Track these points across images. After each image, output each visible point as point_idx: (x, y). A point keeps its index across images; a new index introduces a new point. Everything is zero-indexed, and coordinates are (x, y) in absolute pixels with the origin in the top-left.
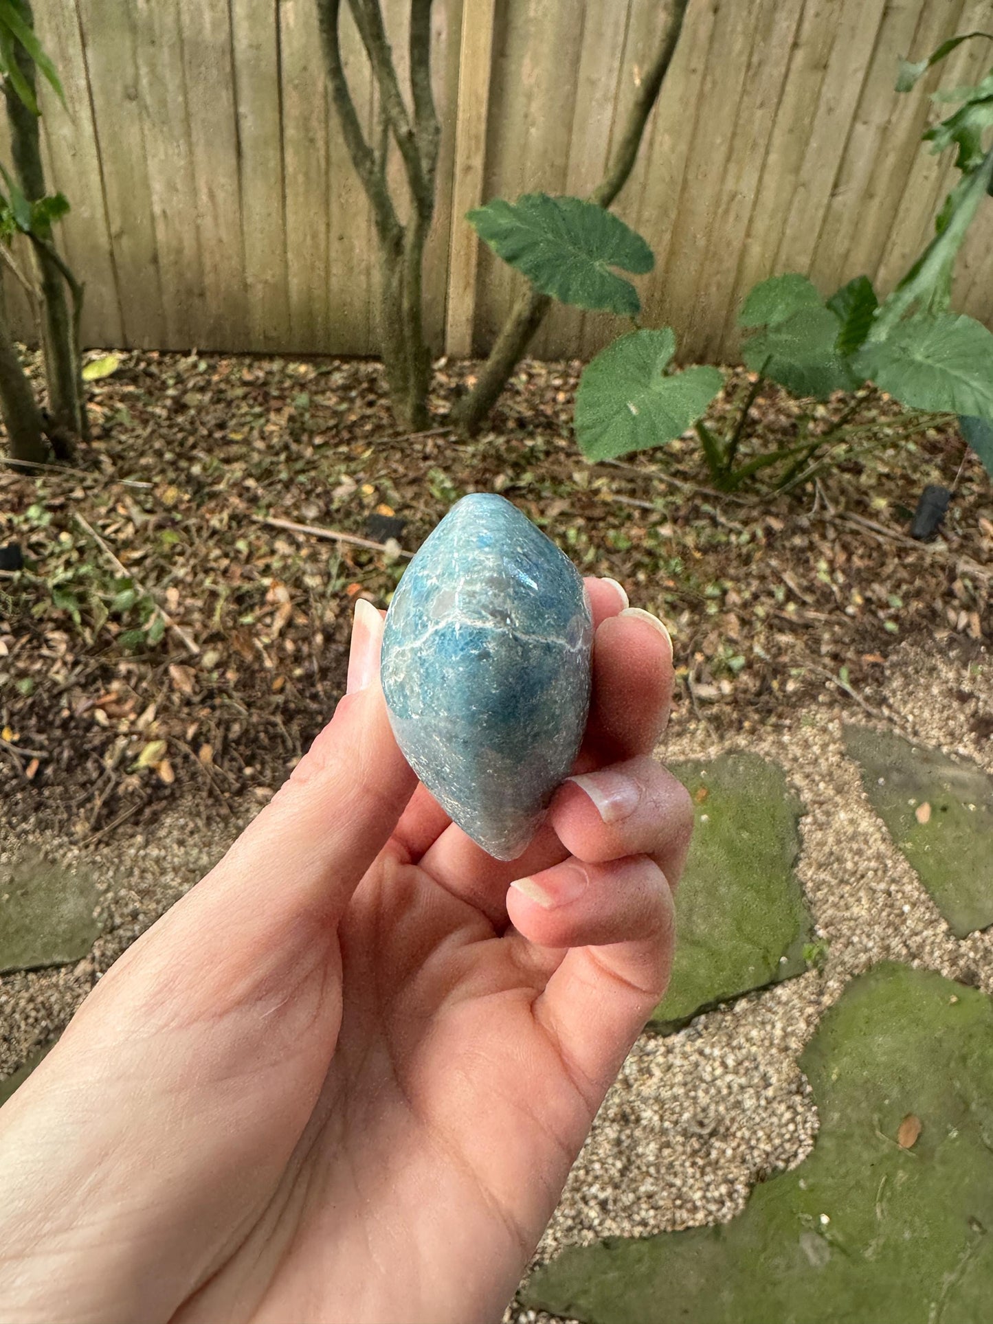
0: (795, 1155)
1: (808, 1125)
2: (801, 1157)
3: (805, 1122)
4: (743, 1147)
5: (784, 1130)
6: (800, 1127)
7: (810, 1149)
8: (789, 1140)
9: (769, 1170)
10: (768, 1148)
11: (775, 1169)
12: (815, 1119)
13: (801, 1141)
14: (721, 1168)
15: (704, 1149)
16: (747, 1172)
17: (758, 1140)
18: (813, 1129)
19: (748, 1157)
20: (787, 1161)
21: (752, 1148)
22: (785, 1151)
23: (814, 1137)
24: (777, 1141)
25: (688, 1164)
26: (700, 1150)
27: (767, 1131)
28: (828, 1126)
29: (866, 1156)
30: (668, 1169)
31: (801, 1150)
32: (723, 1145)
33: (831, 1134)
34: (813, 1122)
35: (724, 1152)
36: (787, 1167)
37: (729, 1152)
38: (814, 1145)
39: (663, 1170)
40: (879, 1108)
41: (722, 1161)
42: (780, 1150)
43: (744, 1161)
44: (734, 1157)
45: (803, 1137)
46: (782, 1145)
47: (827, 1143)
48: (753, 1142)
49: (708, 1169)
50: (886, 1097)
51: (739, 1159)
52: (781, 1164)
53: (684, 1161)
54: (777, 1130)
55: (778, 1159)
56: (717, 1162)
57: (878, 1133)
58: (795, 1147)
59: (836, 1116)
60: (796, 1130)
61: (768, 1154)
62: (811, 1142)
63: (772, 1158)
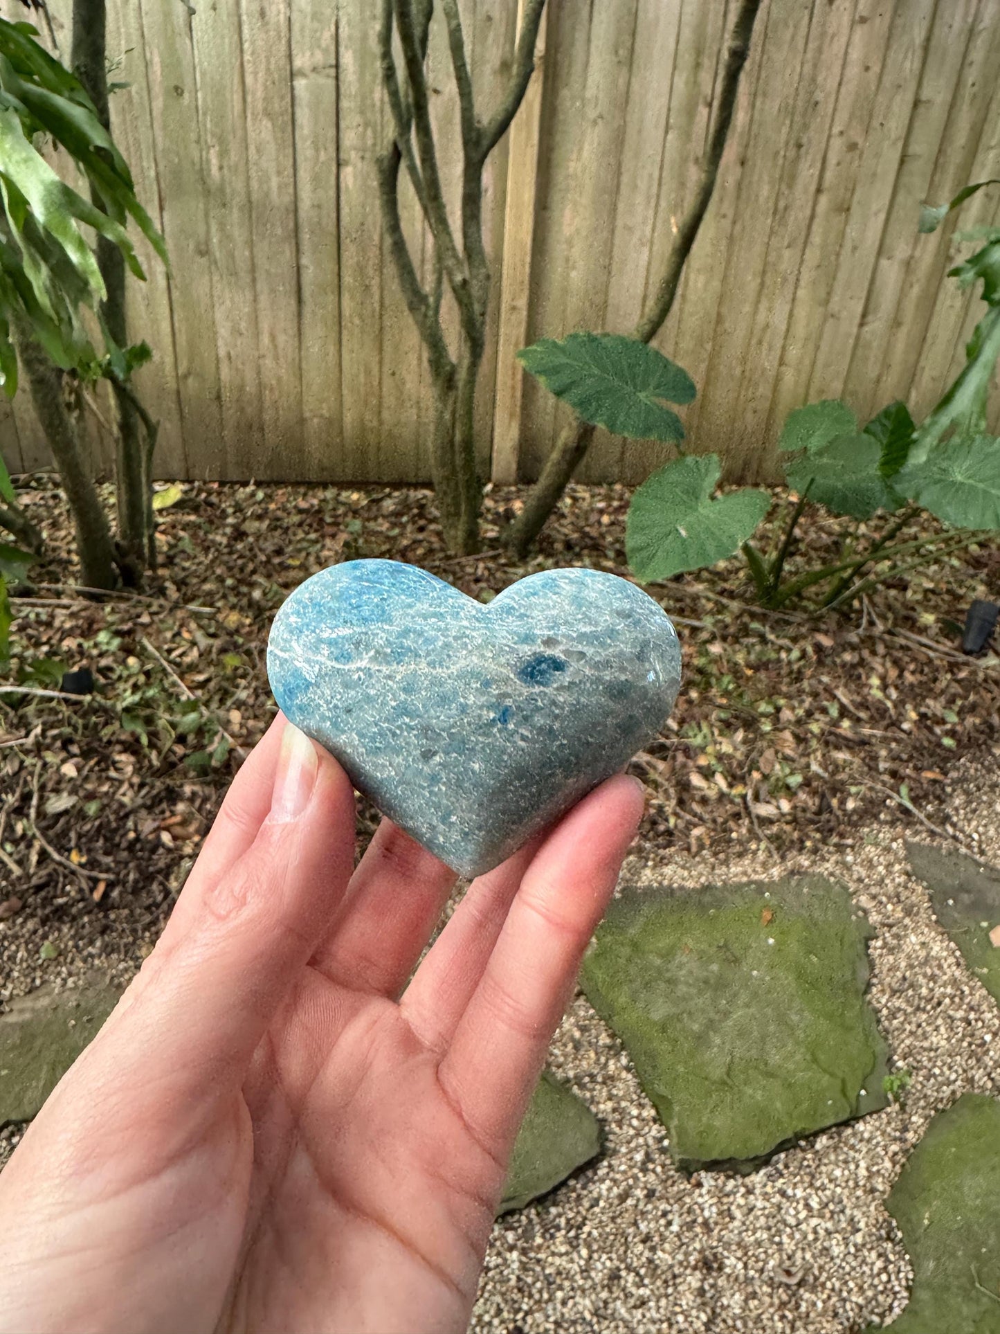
0: (891, 1308)
1: (902, 1275)
2: (897, 1311)
3: (899, 1271)
4: (834, 1299)
5: (876, 1281)
6: (893, 1277)
7: (906, 1302)
8: (882, 1292)
9: (863, 1326)
10: (861, 1301)
11: (870, 1324)
12: (909, 1268)
13: (895, 1293)
14: (813, 1323)
15: (793, 1302)
16: (840, 1327)
17: (850, 1291)
18: (907, 1279)
19: (841, 1311)
20: (882, 1316)
21: (844, 1300)
22: (878, 1305)
23: (908, 1288)
24: (870, 1293)
25: (776, 1318)
26: (790, 1302)
27: (859, 1281)
28: (923, 1277)
29: (965, 1310)
30: (755, 1323)
31: (896, 1304)
32: (813, 1297)
33: (928, 1285)
34: (907, 1272)
35: (814, 1304)
36: (882, 1322)
37: (820, 1305)
38: (909, 1298)
39: (750, 1324)
40: (977, 1257)
41: (812, 1315)
42: (874, 1303)
43: (836, 1315)
44: (825, 1310)
45: (897, 1289)
46: (875, 1298)
47: (924, 1295)
48: (845, 1294)
49: (798, 1324)
50: (984, 1244)
51: (831, 1313)
52: (876, 1319)
53: (772, 1315)
54: (869, 1281)
55: (872, 1312)
56: (808, 1315)
57: (977, 1285)
58: (889, 1300)
59: (932, 1264)
60: (889, 1281)
61: (860, 1307)
62: (905, 1294)
63: (865, 1312)
